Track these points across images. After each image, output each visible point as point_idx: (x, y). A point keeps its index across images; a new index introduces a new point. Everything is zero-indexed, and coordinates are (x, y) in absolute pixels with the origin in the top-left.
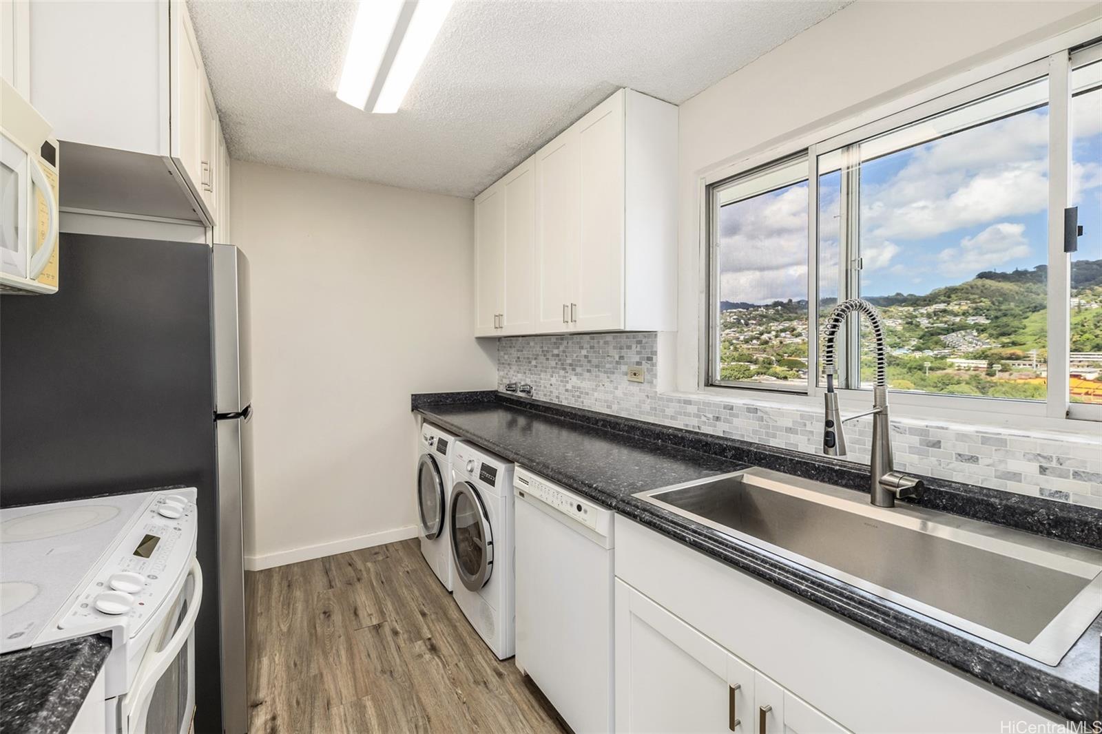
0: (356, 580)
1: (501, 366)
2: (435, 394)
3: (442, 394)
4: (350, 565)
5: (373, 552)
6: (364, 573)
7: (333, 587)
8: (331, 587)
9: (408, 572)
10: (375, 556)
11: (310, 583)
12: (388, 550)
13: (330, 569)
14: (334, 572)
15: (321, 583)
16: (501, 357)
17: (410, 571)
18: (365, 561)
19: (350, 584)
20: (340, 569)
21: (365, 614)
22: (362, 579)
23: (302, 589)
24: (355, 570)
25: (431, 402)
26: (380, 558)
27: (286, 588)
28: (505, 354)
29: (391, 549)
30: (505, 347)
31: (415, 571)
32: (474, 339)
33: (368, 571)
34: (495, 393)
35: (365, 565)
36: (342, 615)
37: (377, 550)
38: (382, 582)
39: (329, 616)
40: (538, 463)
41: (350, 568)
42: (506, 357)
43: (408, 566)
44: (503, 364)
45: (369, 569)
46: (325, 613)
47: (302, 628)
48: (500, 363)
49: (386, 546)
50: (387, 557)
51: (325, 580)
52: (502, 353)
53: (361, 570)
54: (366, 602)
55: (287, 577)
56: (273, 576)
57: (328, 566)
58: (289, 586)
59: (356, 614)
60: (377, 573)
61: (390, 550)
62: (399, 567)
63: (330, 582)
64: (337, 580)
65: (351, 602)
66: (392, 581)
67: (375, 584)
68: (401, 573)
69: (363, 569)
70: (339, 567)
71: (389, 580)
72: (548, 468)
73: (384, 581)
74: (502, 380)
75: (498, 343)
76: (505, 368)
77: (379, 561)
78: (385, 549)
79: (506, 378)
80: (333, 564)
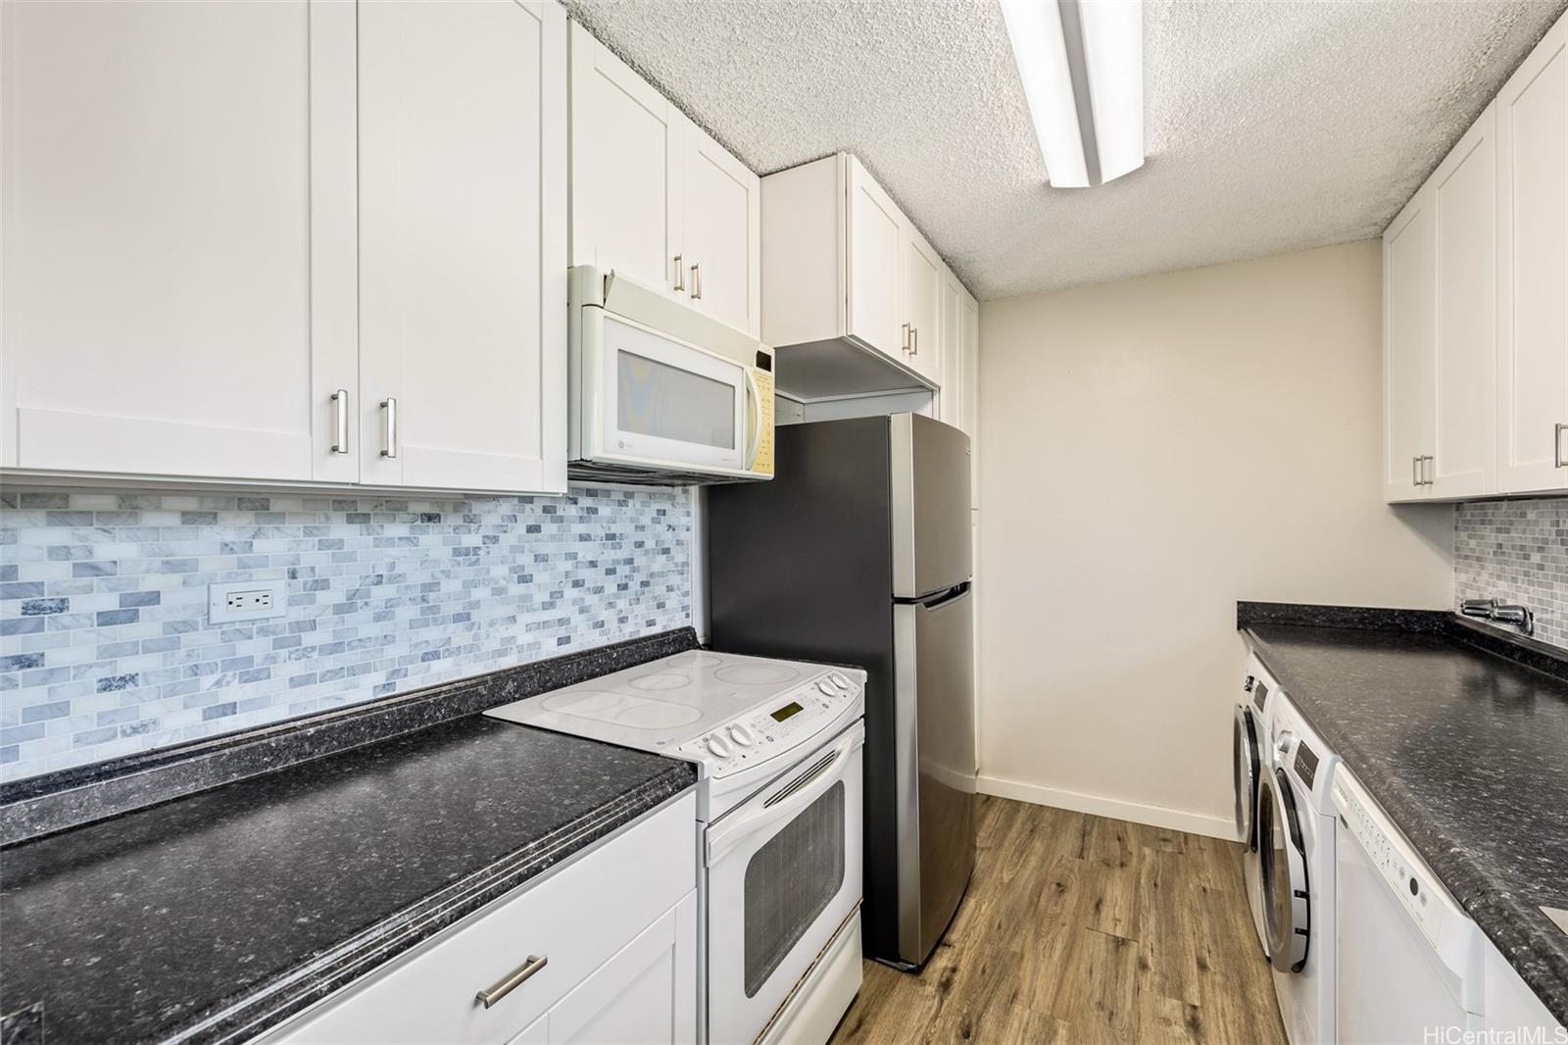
0: (1117, 862)
1: (1461, 560)
2: (1287, 605)
3: (1304, 606)
4: (1119, 839)
5: (1161, 835)
6: (1135, 860)
7: (1083, 858)
8: (1081, 856)
9: (1204, 890)
10: (1162, 843)
11: (1057, 838)
12: (1186, 843)
13: (1090, 833)
14: (1094, 840)
15: (1070, 845)
16: (1461, 542)
17: (1209, 890)
18: (1144, 843)
19: (1108, 865)
20: (1104, 839)
21: (1111, 916)
22: (1126, 865)
23: (1045, 842)
24: (1124, 848)
25: (1278, 618)
26: (1169, 849)
27: (1027, 832)
28: (1470, 537)
29: (1193, 844)
30: (1469, 522)
31: (1220, 894)
32: (1388, 507)
33: (1142, 858)
34: (1446, 617)
35: (1140, 848)
36: (1079, 899)
37: (1168, 836)
38: (1156, 885)
39: (1062, 891)
40: (1370, 768)
41: (1117, 843)
42: (1473, 543)
43: (1209, 881)
44: (1466, 557)
45: (1144, 858)
46: (1059, 885)
47: (1024, 888)
48: (1459, 556)
49: (1186, 836)
50: (1181, 853)
51: (1078, 844)
52: (1464, 535)
53: (1131, 853)
54: (1119, 899)
55: (1034, 820)
56: (1019, 811)
57: (1088, 828)
58: (1032, 831)
59: (1098, 907)
60: (1153, 867)
61: (1191, 846)
62: (1194, 876)
63: (1082, 850)
64: (1092, 851)
65: (1098, 889)
66: (1171, 889)
67: (1142, 881)
68: (1191, 886)
69: (1135, 853)
70: (1103, 837)
71: (1168, 887)
72: (1384, 782)
73: (1160, 884)
74: (1464, 592)
75: (1455, 514)
76: (1471, 566)
77: (1164, 852)
78: (1182, 840)
79: (1471, 588)
80: (1096, 828)
